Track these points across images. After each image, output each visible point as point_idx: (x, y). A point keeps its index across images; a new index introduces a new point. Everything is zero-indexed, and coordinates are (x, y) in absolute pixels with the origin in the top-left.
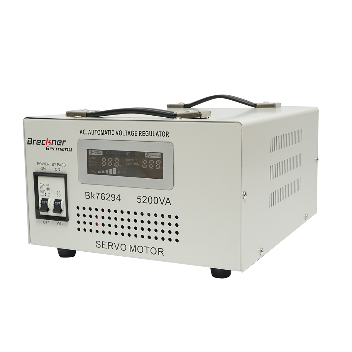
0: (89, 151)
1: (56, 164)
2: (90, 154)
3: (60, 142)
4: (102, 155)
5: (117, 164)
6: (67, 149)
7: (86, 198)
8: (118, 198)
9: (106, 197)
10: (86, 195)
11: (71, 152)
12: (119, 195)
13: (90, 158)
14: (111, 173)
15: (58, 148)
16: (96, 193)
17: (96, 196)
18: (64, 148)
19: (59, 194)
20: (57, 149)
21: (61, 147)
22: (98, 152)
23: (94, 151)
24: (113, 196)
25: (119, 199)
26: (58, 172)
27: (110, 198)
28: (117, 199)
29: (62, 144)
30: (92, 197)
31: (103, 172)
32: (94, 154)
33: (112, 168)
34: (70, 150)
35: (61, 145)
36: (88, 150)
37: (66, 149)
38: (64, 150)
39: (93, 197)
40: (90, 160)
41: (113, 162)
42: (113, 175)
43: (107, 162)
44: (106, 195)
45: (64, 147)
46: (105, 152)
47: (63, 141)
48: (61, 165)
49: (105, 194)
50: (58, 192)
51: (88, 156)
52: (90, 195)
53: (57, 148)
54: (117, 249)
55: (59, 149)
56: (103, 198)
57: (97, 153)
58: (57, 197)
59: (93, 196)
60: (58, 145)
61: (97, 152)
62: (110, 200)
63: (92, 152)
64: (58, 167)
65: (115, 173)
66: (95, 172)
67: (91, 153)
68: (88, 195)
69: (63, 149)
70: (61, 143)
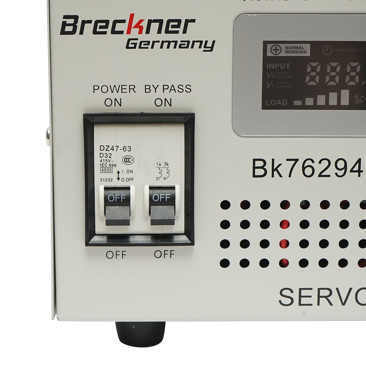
0: (269, 46)
1: (160, 89)
2: (269, 54)
3: (176, 24)
4: (308, 54)
5: (352, 79)
6: (197, 45)
7: (254, 176)
8: (356, 168)
9: (319, 168)
10: (254, 168)
11: (211, 50)
12: (359, 161)
13: (270, 66)
14: (333, 101)
15: (169, 42)
16: (287, 160)
17: (284, 169)
18: (189, 42)
19: (164, 171)
20: (166, 44)
21: (180, 37)
22: (297, 48)
23: (283, 46)
24: (341, 164)
25: (359, 171)
26: (165, 109)
27: (332, 170)
28: (352, 171)
29: (181, 29)
30: (273, 170)
31: (309, 101)
32: (283, 54)
33: (337, 89)
34: (209, 44)
35: (177, 32)
36: (265, 43)
37: (194, 42)
38: (187, 47)
39: (275, 172)
40: (270, 71)
41: (343, 74)
42: (339, 107)
43: (323, 74)
44: (320, 162)
45: (190, 36)
46: (316, 46)
47: (187, 21)
48: (177, 89)
49: (317, 161)
50: (163, 165)
51: (266, 60)
52: (269, 167)
53: (163, 42)
54: (343, 304)
55: (172, 44)
56: (308, 171)
57: (294, 52)
58: (157, 179)
59: (276, 169)
60: (167, 32)
61: (293, 47)
62: (329, 176)
63: (276, 50)
64: (167, 95)
65: (345, 101)
66: (285, 102)
67: (274, 52)
68: (262, 168)
69: (186, 45)
70: (178, 26)
